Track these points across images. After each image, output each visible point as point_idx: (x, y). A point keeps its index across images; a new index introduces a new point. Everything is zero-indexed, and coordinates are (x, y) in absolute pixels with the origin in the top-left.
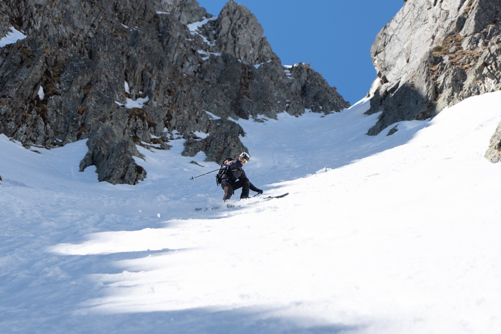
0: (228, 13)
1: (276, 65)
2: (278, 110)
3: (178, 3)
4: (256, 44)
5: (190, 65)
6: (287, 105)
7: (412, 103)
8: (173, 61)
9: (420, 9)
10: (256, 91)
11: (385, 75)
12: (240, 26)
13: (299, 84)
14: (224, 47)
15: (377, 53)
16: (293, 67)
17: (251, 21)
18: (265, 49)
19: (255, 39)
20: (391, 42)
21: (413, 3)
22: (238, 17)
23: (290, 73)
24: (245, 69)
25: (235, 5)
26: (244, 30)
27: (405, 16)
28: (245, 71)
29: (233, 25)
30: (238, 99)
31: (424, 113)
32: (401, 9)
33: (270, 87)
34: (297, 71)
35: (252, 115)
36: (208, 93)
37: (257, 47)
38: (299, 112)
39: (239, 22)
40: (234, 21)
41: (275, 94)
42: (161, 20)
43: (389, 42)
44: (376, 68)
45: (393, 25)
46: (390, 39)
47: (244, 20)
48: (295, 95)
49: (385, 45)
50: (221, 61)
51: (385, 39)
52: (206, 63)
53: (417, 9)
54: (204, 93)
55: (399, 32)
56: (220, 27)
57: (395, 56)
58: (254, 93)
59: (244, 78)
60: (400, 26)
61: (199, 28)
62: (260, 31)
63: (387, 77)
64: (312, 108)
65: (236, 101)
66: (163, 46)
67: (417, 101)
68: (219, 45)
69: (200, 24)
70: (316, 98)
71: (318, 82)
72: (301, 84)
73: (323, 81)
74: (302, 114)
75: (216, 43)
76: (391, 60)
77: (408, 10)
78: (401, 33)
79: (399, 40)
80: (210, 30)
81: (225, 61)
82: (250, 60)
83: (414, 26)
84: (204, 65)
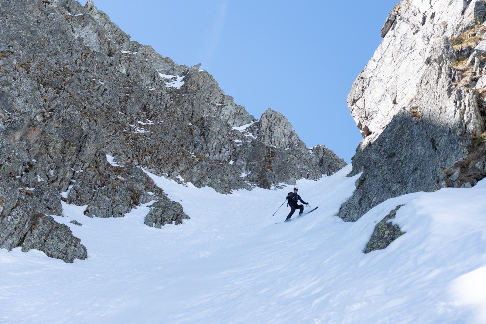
0: (266, 117)
1: (301, 148)
2: (297, 178)
3: (233, 113)
4: (287, 135)
5: (226, 151)
6: (308, 173)
7: (420, 148)
8: (212, 148)
9: (403, 38)
10: (277, 165)
11: (367, 125)
12: (275, 124)
13: (318, 158)
14: (263, 138)
15: (354, 101)
16: (314, 148)
17: (282, 120)
18: (293, 138)
19: (286, 132)
20: (370, 86)
21: (393, 34)
22: (273, 119)
23: (312, 152)
24: (269, 150)
25: (272, 111)
26: (278, 127)
27: (384, 51)
28: (269, 152)
29: (270, 124)
30: (263, 172)
31: (463, 167)
32: (379, 47)
33: (295, 162)
34: (316, 150)
35: (274, 183)
36: (212, 170)
37: (287, 137)
38: (317, 177)
39: (274, 122)
40: (271, 121)
41: (299, 167)
42: (205, 120)
43: (367, 86)
44: (355, 119)
45: (371, 65)
46: (369, 82)
47: (278, 120)
48: (315, 166)
49: (363, 91)
50: (250, 146)
51: (363, 84)
52: (239, 148)
53: (399, 39)
54: (208, 170)
55: (379, 72)
56: (261, 126)
57: (377, 101)
58: (276, 167)
59: (268, 156)
60: (379, 65)
61: (247, 128)
62: (290, 127)
63: (369, 127)
64: (327, 174)
65: (262, 174)
66: (204, 139)
67: (433, 141)
68: (259, 137)
69: (248, 125)
70: (329, 167)
71: (330, 156)
72: (319, 158)
73: (334, 156)
74: (320, 179)
75: (258, 136)
76: (373, 106)
77: (388, 44)
78: (382, 72)
79: (380, 80)
80: (255, 128)
81: (254, 145)
82: (283, 146)
83: (398, 59)
84: (237, 150)
